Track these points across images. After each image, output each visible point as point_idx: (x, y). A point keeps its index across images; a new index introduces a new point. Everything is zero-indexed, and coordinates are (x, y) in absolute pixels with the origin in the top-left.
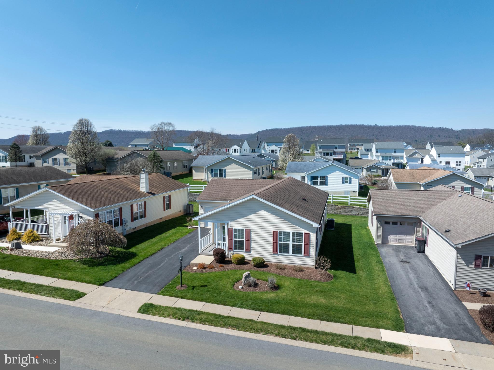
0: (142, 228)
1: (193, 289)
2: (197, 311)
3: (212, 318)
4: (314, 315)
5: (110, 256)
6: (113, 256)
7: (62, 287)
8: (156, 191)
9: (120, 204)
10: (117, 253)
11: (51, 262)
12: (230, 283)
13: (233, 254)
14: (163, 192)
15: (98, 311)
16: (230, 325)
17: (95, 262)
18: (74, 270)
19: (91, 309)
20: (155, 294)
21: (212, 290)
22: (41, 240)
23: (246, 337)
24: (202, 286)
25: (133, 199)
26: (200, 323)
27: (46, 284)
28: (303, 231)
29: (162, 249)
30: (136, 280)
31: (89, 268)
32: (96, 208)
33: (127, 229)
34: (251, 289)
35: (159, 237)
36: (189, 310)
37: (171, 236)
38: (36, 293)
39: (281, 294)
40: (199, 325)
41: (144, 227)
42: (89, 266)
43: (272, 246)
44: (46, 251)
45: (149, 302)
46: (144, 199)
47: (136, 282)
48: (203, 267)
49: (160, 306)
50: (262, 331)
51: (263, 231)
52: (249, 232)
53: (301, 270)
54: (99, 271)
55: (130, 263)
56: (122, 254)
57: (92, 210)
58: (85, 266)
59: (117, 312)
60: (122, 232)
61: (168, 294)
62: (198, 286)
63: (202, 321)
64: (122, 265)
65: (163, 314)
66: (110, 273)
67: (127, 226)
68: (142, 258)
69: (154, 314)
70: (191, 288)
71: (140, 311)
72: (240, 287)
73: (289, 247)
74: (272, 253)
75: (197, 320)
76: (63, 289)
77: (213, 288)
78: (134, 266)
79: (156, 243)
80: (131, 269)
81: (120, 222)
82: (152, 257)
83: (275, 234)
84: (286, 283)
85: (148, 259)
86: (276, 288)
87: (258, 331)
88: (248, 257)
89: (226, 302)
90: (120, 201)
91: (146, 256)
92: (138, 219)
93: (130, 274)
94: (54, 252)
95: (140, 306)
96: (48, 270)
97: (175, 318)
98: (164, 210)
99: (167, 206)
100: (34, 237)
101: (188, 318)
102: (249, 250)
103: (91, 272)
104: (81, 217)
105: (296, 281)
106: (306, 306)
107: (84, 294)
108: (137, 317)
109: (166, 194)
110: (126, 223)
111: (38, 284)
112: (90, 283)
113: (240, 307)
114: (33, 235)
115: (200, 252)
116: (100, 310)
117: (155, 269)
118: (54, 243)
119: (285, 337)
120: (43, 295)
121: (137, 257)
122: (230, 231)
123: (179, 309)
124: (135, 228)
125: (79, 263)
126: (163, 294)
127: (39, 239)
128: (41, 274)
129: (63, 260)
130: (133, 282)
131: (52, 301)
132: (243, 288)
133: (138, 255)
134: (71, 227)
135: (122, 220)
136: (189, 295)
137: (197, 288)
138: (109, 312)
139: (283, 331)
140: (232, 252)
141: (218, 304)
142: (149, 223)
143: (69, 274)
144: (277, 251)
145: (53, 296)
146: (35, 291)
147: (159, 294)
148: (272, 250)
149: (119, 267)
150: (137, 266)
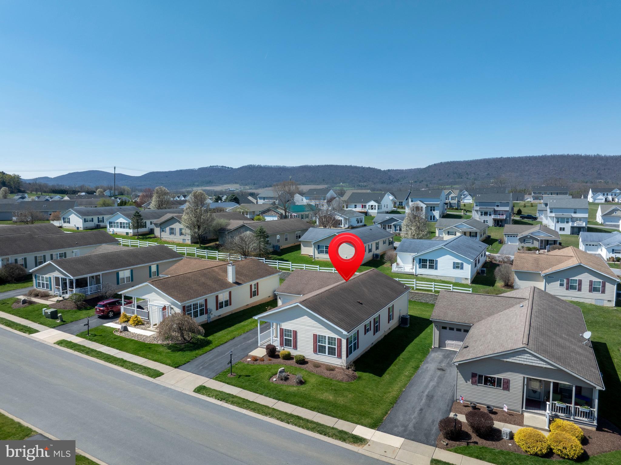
0: (227, 315)
1: (239, 377)
2: (233, 395)
3: (240, 401)
4: (315, 408)
5: (191, 343)
6: (193, 343)
7: (149, 367)
8: (243, 280)
9: (205, 297)
10: (197, 341)
11: (146, 345)
12: (269, 375)
13: (284, 349)
14: (249, 281)
15: (168, 388)
16: (250, 408)
17: (177, 347)
18: (160, 353)
19: (164, 385)
20: (211, 379)
21: (252, 379)
22: (143, 324)
23: (257, 417)
24: (247, 376)
25: (217, 291)
26: (231, 404)
27: (139, 363)
28: (336, 336)
29: (234, 338)
30: (202, 365)
31: (172, 352)
32: (183, 302)
33: (212, 316)
34: (281, 382)
35: (237, 326)
36: (228, 394)
37: (247, 325)
38: (132, 370)
39: (302, 388)
40: (229, 405)
41: (229, 314)
42: (172, 351)
43: (313, 346)
44: (145, 334)
45: (203, 385)
46: (230, 289)
47: (201, 367)
48: (255, 359)
49: (210, 388)
50: (269, 414)
51: (306, 333)
52: (295, 333)
53: (331, 369)
54: (178, 356)
55: (203, 350)
56: (200, 341)
57: (179, 304)
58: (169, 351)
59: (179, 390)
60: (207, 319)
61: (220, 379)
62: (244, 375)
63: (233, 403)
64: (197, 351)
65: (209, 395)
66: (185, 358)
67: (212, 314)
68: (213, 347)
69: (203, 394)
70: (238, 376)
71: (195, 391)
72: (275, 379)
73: (325, 349)
74: (313, 352)
75: (229, 401)
76: (150, 368)
77: (254, 378)
78: (206, 353)
79: (233, 331)
80: (203, 355)
81: (204, 310)
82: (222, 346)
83: (315, 336)
84: (312, 380)
85: (219, 347)
86: (301, 383)
87: (266, 414)
88: (294, 353)
89: (257, 390)
90: (206, 294)
91: (218, 345)
92: (223, 307)
93: (200, 359)
94: (150, 336)
95: (196, 387)
96: (143, 352)
97: (216, 399)
98: (251, 297)
99: (254, 294)
100: (138, 321)
101: (224, 399)
102: (295, 347)
103: (172, 356)
104: (172, 308)
105: (321, 379)
106: (315, 400)
107: (163, 374)
108: (192, 395)
109: (253, 283)
110: (210, 312)
111: (135, 363)
112: (169, 365)
113: (266, 396)
114: (137, 319)
115: (259, 345)
116: (169, 387)
117: (220, 358)
118: (151, 328)
119: (282, 421)
120: (136, 372)
121: (211, 345)
122: (282, 330)
123: (221, 392)
124: (220, 315)
125: (165, 347)
126: (216, 379)
127: (141, 323)
128: (138, 355)
129: (154, 344)
130: (200, 367)
131: (141, 377)
132: (276, 380)
133: (212, 344)
134: (164, 316)
135: (207, 310)
136: (234, 382)
137: (242, 377)
138: (175, 389)
139: (284, 417)
140: (283, 348)
141: (251, 391)
142: (235, 310)
143: (157, 356)
144: (316, 351)
145: (142, 373)
146: (131, 368)
147: (213, 379)
148: (313, 349)
149: (194, 353)
150: (207, 353)
